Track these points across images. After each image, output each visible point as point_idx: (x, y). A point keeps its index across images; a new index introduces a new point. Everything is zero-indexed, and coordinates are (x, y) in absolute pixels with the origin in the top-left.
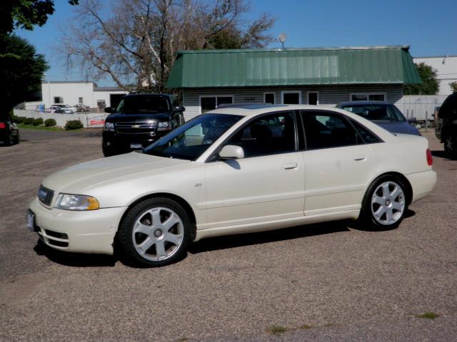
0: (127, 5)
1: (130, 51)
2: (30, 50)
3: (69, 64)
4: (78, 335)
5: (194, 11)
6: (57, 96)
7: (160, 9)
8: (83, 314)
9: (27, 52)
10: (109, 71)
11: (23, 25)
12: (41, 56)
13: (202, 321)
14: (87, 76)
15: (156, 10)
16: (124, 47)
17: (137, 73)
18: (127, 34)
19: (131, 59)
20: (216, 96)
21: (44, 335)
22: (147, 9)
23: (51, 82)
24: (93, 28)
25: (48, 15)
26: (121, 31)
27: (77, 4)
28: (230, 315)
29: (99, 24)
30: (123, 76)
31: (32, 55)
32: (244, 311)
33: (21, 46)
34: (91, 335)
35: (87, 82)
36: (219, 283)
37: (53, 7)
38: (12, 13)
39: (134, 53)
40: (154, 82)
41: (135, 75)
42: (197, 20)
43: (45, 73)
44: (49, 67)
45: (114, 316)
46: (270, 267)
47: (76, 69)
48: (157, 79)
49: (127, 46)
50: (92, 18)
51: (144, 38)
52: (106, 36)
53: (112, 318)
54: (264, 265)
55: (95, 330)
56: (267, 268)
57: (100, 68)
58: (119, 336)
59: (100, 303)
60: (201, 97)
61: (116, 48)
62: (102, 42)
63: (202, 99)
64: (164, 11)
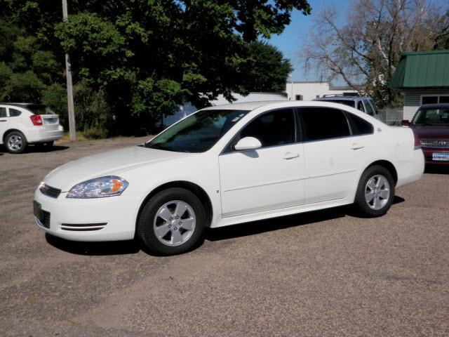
0: (361, 13)
1: (361, 55)
2: (279, 56)
3: (307, 66)
4: (212, 321)
5: (426, 13)
6: (298, 94)
7: (392, 14)
8: (228, 300)
9: (277, 57)
10: (341, 73)
11: (262, 35)
12: (287, 61)
13: (333, 332)
14: (322, 77)
15: (388, 15)
16: (356, 51)
17: (366, 74)
18: (359, 40)
19: (362, 62)
20: (439, 96)
21: (187, 315)
22: (378, 15)
23: (295, 82)
24: (329, 34)
25: (285, 25)
26: (355, 37)
27: (309, 14)
28: (366, 330)
29: (334, 31)
30: (354, 77)
31: (279, 60)
32: (383, 329)
33: (272, 53)
34: (224, 325)
35: (321, 82)
36: (370, 291)
37: (290, 18)
38: (255, 25)
39: (364, 56)
40: (383, 82)
41: (365, 75)
42: (428, 22)
43: (290, 75)
44: (293, 70)
45: (253, 308)
46: (434, 282)
47: (313, 71)
48: (384, 79)
49: (359, 51)
50: (328, 26)
51: (374, 42)
52: (340, 42)
53: (250, 310)
54: (428, 279)
55: (229, 320)
56: (431, 282)
57: (333, 70)
58: (247, 330)
59: (248, 292)
60: (422, 96)
61: (349, 51)
62: (336, 47)
63: (423, 98)
64: (395, 16)
